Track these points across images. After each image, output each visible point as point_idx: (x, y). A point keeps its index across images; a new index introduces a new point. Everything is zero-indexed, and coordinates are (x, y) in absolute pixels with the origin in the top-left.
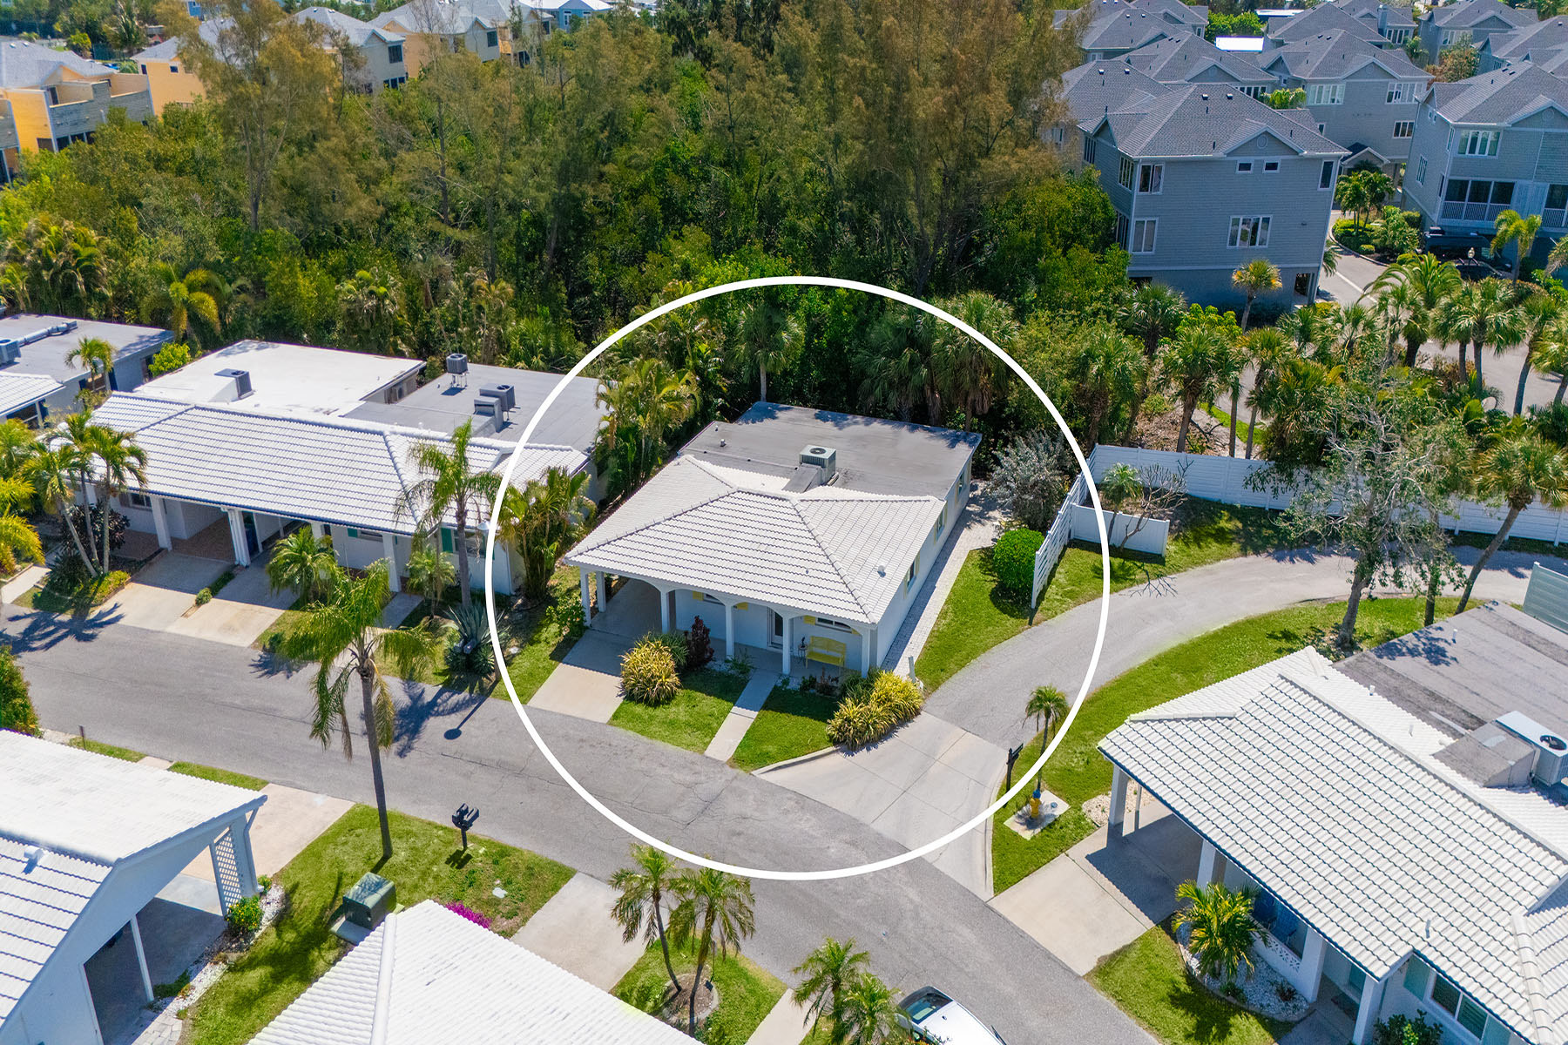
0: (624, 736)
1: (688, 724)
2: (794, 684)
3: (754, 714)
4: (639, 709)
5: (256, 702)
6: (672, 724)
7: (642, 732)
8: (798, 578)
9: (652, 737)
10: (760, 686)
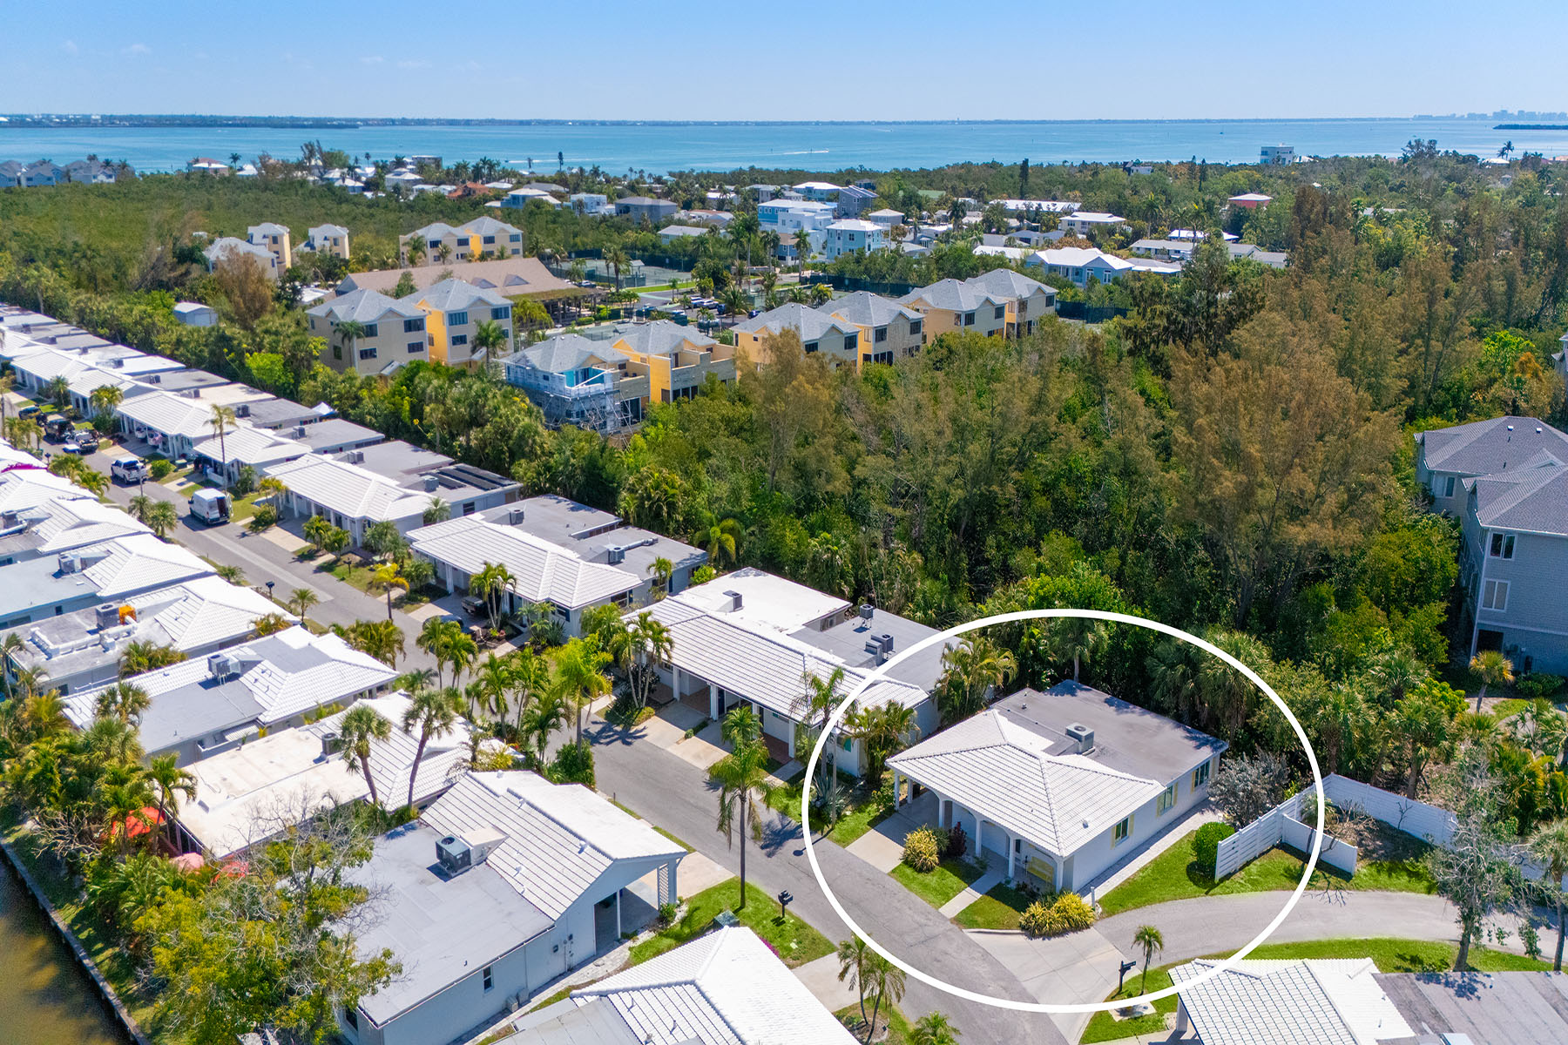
0: (895, 884)
1: (935, 889)
2: (1013, 885)
3: (979, 896)
4: (909, 871)
6: (925, 886)
7: (906, 885)
8: (1024, 814)
9: (911, 890)
10: (990, 880)
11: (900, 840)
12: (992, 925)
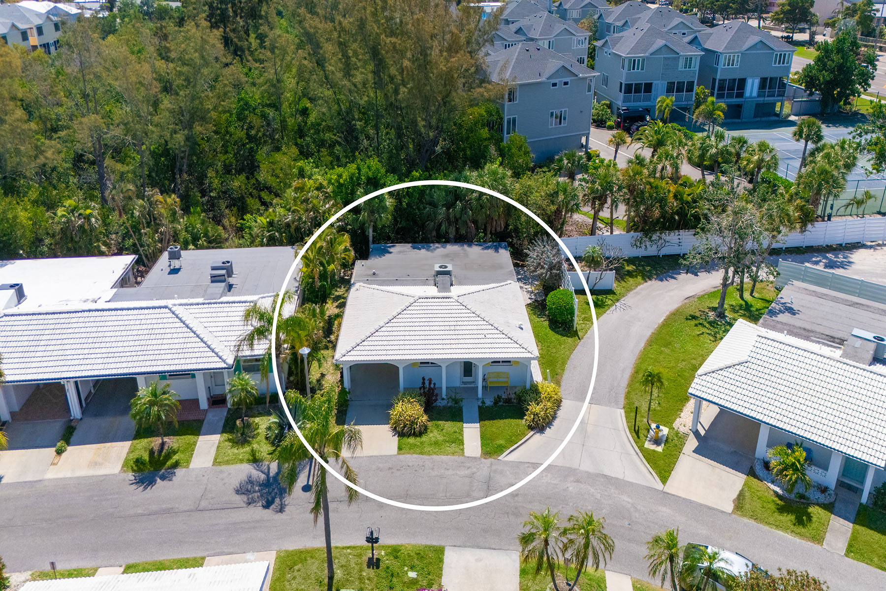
0: (411, 459)
1: (446, 441)
2: (489, 402)
3: (477, 425)
4: (411, 440)
5: (154, 507)
6: (436, 443)
7: (421, 453)
8: (482, 341)
9: (429, 455)
10: (470, 408)
11: (384, 419)
12: (513, 440)
